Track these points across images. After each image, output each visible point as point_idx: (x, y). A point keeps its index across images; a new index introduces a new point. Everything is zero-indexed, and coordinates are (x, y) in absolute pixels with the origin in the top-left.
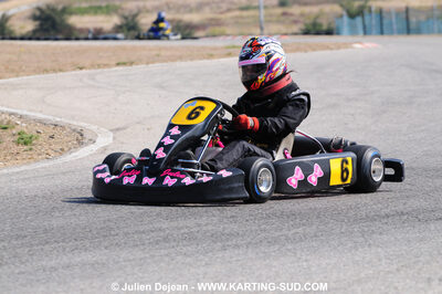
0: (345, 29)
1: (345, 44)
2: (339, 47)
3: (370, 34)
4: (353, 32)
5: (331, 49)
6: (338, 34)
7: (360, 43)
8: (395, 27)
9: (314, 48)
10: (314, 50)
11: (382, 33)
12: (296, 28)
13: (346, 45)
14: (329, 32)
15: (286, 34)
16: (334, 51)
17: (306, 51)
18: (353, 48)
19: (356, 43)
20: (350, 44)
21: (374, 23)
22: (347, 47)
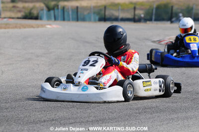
0: (45, 17)
1: (42, 25)
2: (38, 27)
3: (58, 20)
4: (49, 18)
5: (34, 28)
6: (41, 19)
7: (50, 25)
8: (71, 16)
9: (24, 27)
10: (25, 28)
11: (64, 20)
12: (20, 15)
13: (42, 26)
14: (36, 18)
15: (13, 18)
16: (36, 29)
17: (20, 28)
18: (46, 27)
19: (48, 25)
20: (45, 25)
21: (60, 14)
22: (43, 27)
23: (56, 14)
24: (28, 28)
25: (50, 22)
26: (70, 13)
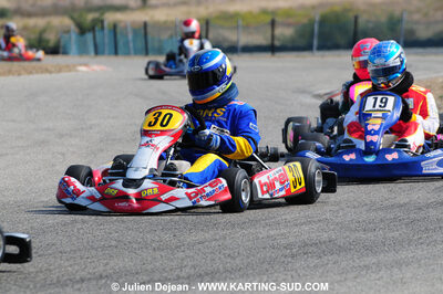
0: (73, 48)
1: (68, 66)
2: (60, 71)
3: (103, 53)
4: (82, 51)
5: (50, 72)
6: (65, 53)
7: (86, 65)
8: (131, 45)
10: (30, 73)
11: (116, 53)
13: (69, 68)
14: (54, 51)
16: (53, 75)
17: (19, 75)
18: (77, 71)
19: (80, 65)
20: (75, 66)
21: (106, 40)
22: (70, 71)
23: (98, 40)
24: (37, 72)
25: (85, 59)
26: (130, 37)
